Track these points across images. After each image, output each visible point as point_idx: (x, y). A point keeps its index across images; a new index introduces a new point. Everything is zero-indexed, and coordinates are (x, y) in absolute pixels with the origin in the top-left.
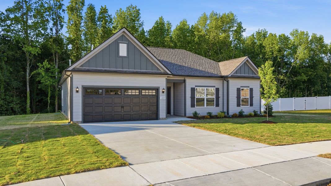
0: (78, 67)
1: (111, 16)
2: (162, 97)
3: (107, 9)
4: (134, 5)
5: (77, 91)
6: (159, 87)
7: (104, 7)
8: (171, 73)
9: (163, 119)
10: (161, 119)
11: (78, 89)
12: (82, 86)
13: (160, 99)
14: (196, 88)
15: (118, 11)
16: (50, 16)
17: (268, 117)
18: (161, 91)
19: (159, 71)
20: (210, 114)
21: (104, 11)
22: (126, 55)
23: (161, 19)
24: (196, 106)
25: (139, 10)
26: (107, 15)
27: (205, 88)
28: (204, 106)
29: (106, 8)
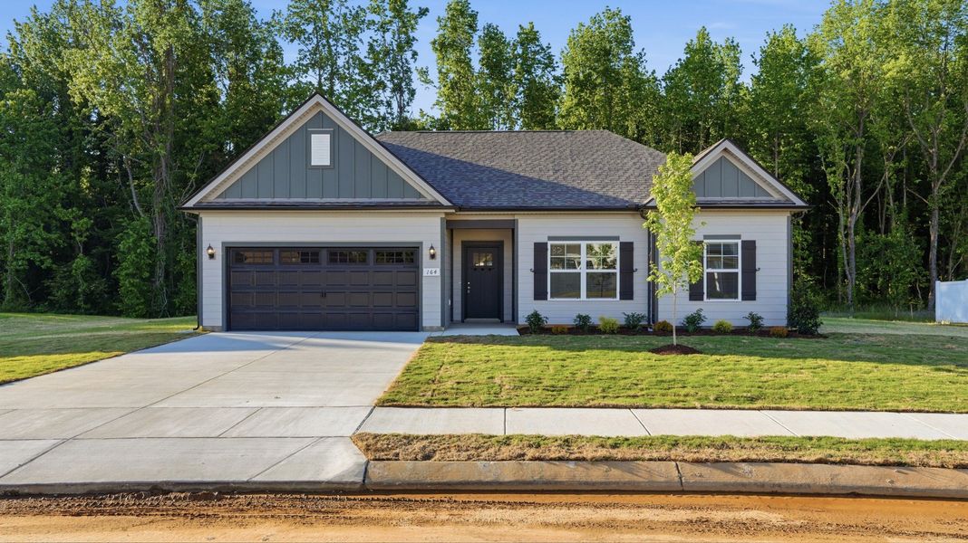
0: (212, 199)
1: (549, 48)
2: (430, 270)
3: (537, 32)
4: (614, 9)
5: (212, 256)
6: (421, 243)
7: (527, 27)
8: (450, 204)
9: (432, 329)
10: (428, 331)
11: (210, 251)
12: (223, 243)
13: (425, 274)
14: (550, 243)
15: (576, 33)
16: (387, 72)
17: (676, 335)
18: (426, 253)
19: (421, 200)
20: (584, 319)
21: (529, 37)
22: (327, 162)
23: (704, 34)
24: (552, 297)
25: (628, 19)
26: (538, 48)
27: (584, 244)
28: (579, 296)
29: (535, 30)
